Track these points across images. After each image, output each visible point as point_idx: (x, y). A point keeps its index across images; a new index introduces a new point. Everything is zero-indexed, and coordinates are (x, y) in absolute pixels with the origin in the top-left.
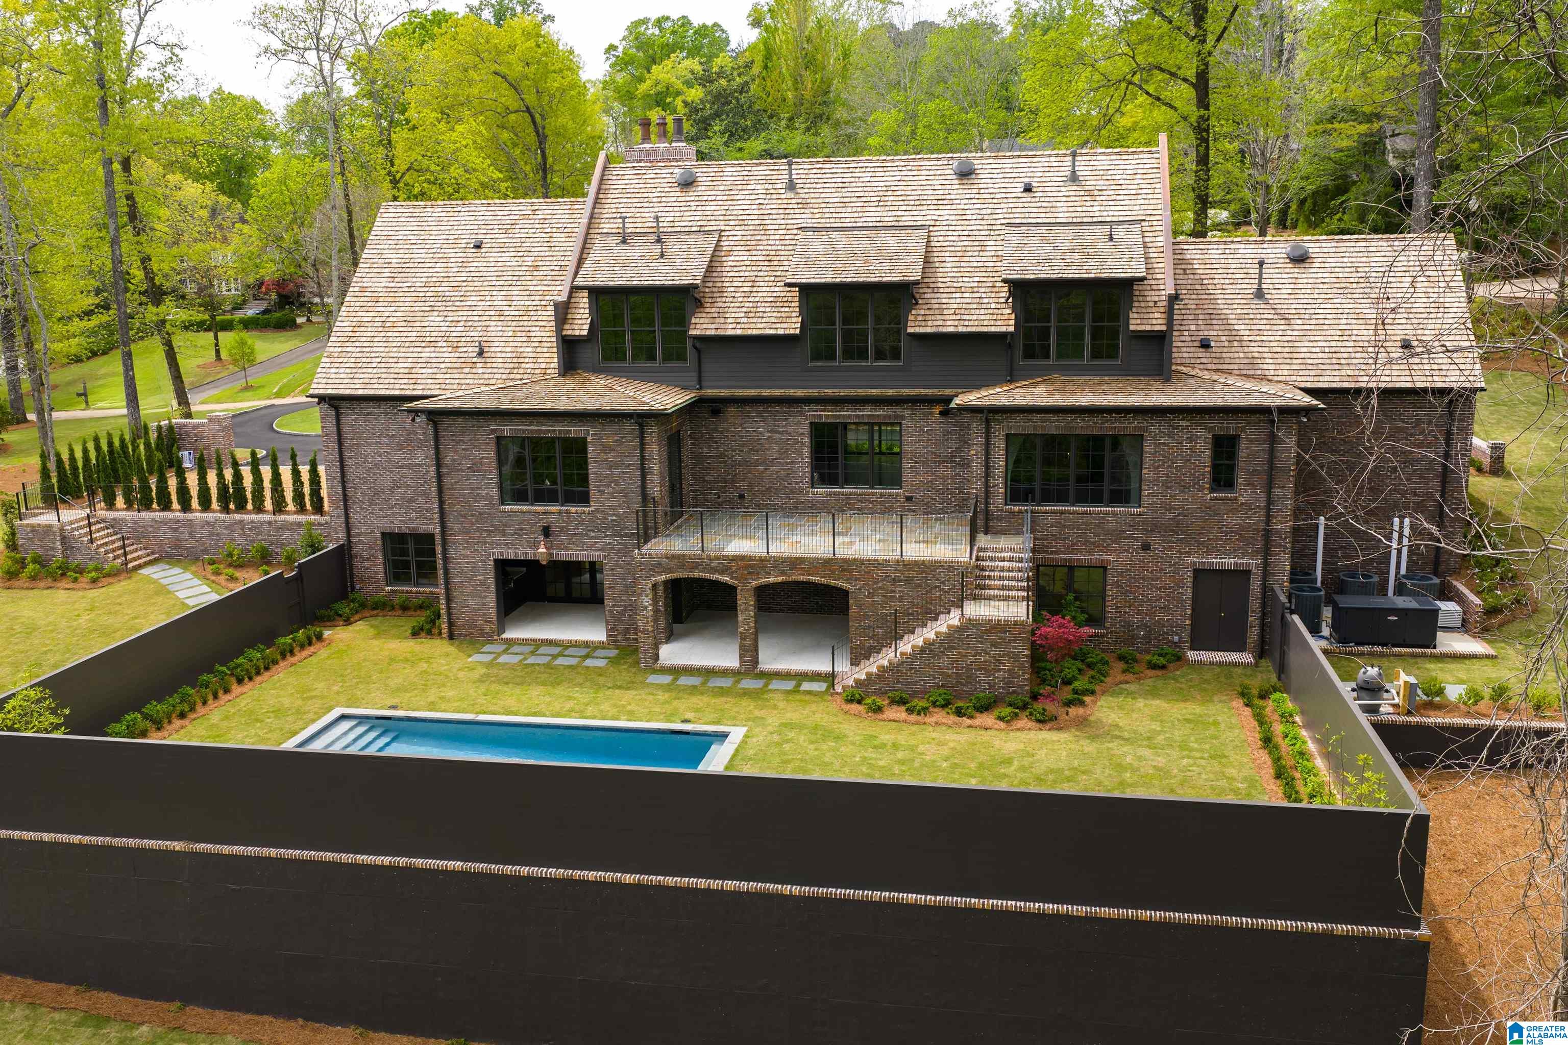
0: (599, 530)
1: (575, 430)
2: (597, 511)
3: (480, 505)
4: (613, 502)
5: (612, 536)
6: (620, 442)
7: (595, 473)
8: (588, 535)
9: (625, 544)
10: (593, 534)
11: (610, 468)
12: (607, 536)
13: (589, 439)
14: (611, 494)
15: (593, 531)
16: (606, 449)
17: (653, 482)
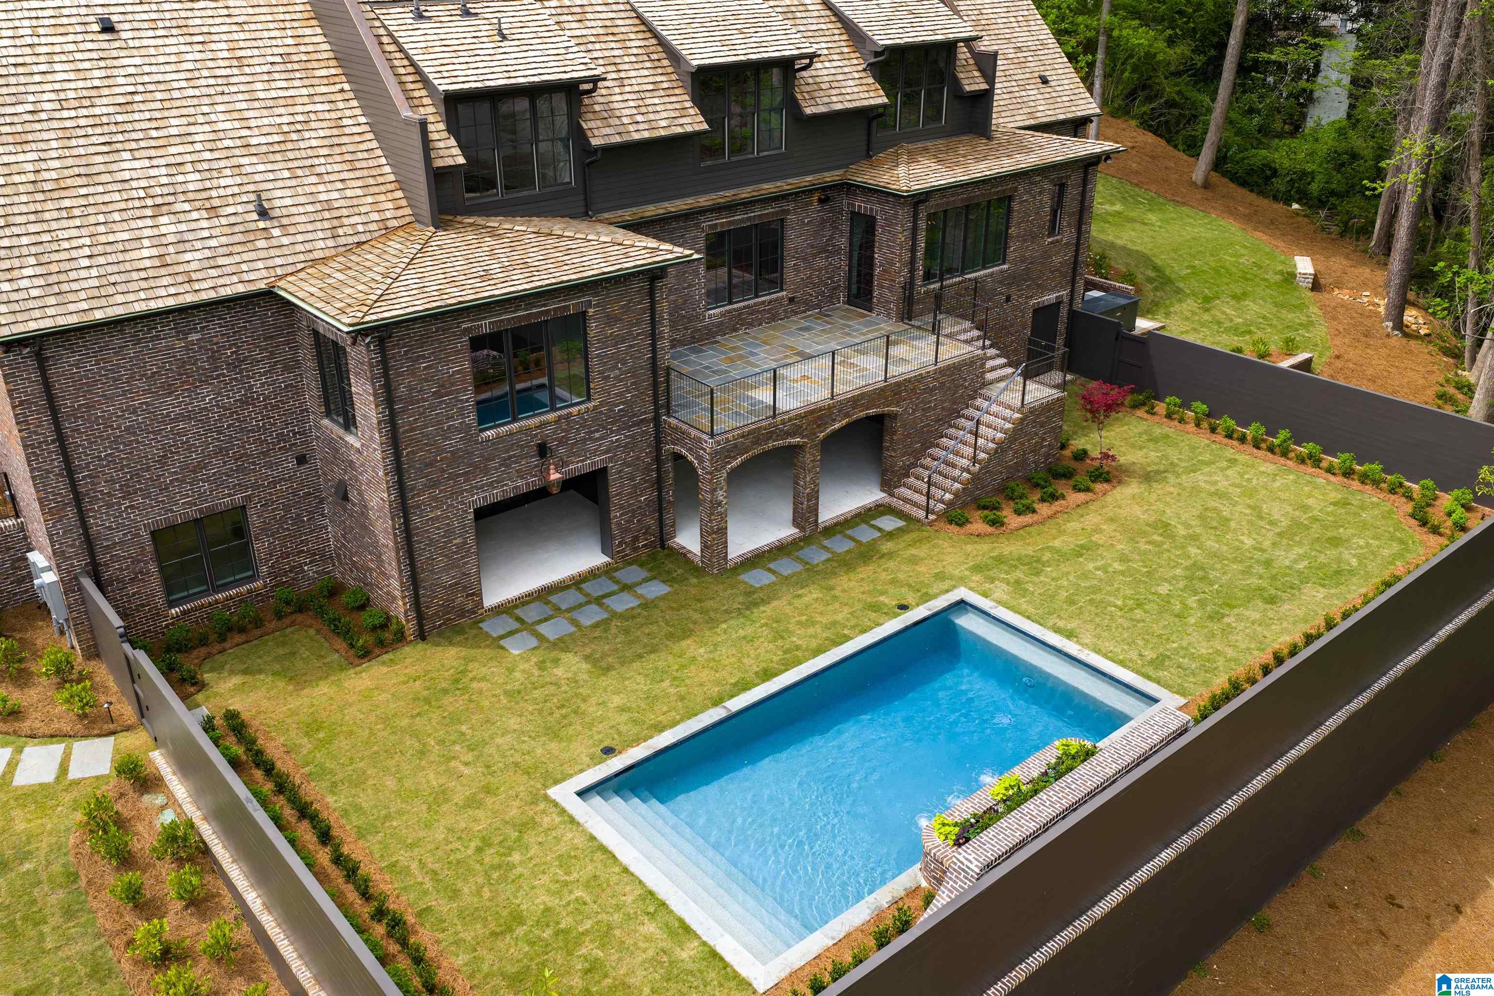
0: (604, 428)
1: (572, 304)
2: (602, 404)
3: (454, 442)
4: (620, 387)
5: (618, 432)
6: (627, 309)
7: (598, 356)
8: (590, 439)
9: (632, 437)
10: (597, 435)
11: (616, 344)
12: (612, 432)
13: (591, 311)
14: (616, 378)
15: (597, 431)
16: (611, 320)
17: (663, 349)
